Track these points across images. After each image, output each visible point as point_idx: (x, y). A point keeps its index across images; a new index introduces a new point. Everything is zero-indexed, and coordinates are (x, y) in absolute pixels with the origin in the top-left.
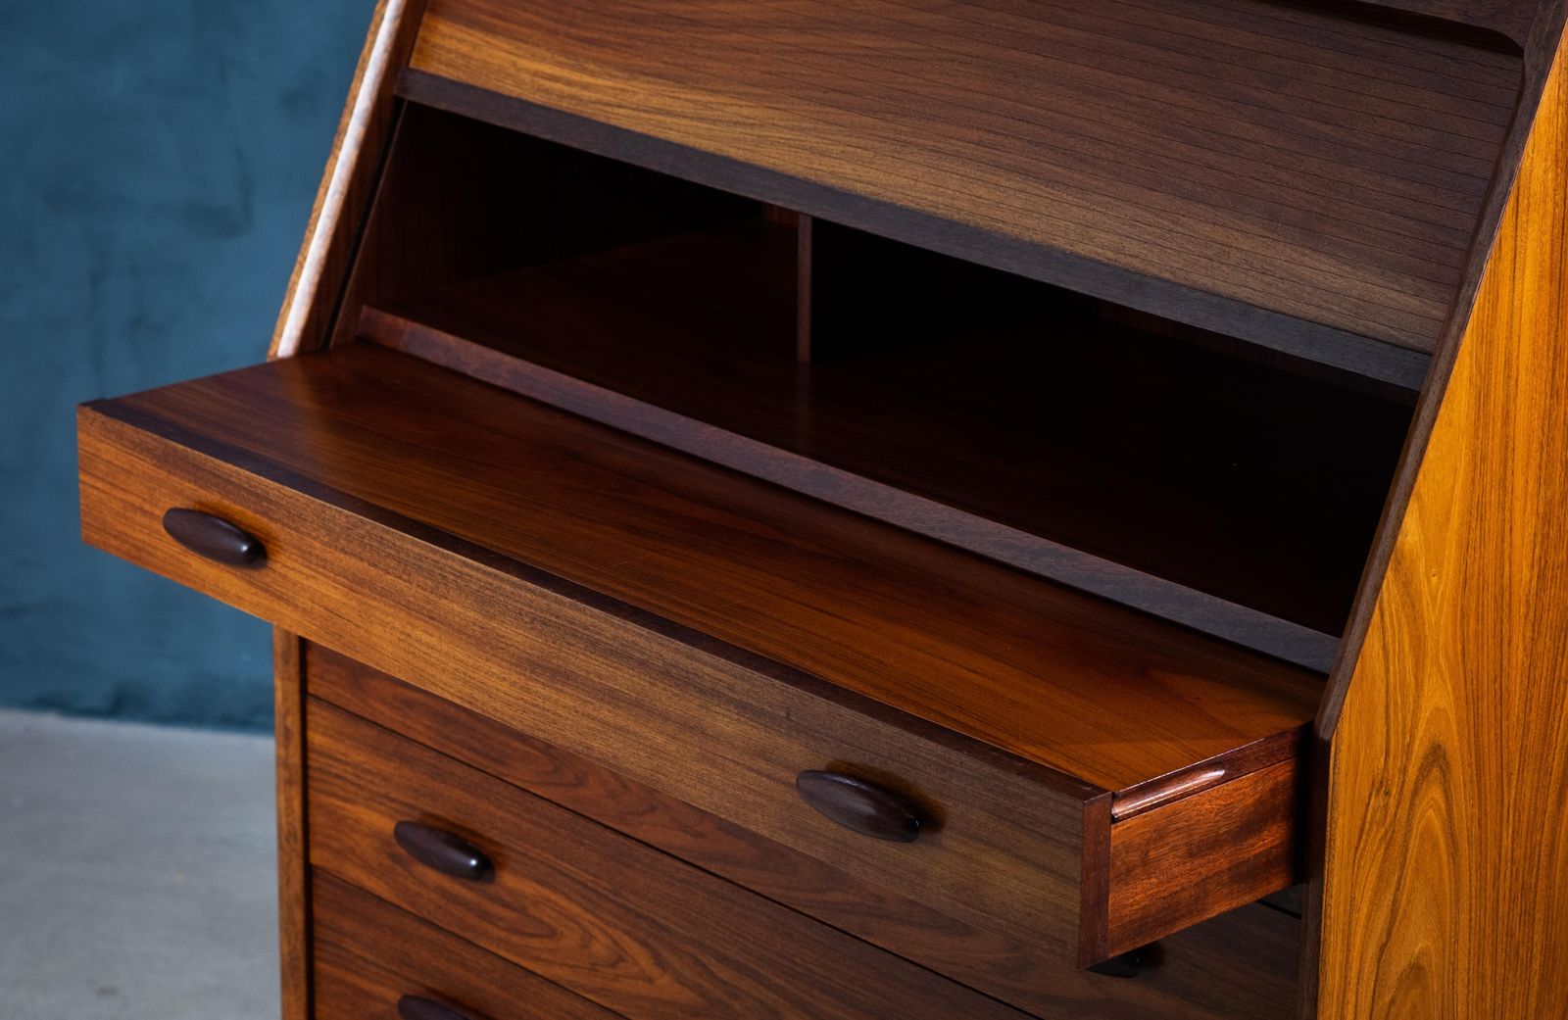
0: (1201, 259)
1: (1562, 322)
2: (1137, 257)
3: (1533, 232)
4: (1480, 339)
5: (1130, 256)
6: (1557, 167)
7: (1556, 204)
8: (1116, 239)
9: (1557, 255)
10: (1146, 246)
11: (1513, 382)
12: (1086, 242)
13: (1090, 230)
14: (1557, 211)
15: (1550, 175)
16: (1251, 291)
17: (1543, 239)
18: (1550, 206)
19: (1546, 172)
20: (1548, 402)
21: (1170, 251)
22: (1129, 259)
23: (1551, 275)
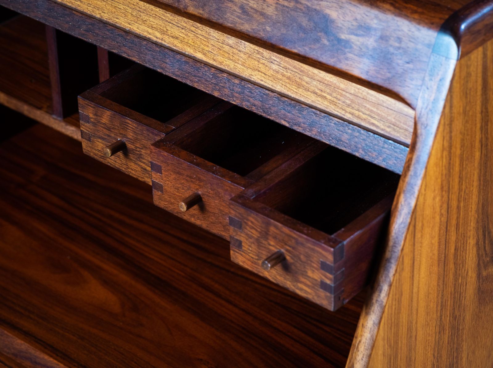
0: (224, 46)
1: (446, 285)
2: (177, 38)
3: (426, 242)
4: (389, 326)
5: (172, 37)
6: (442, 191)
7: (441, 215)
8: (160, 23)
9: (443, 246)
10: (183, 31)
11: (414, 339)
12: (140, 23)
13: (142, 14)
14: (442, 219)
15: (438, 199)
16: (263, 75)
17: (433, 242)
18: (438, 218)
19: (434, 199)
20: (437, 337)
21: (200, 37)
22: (172, 40)
23: (439, 260)
